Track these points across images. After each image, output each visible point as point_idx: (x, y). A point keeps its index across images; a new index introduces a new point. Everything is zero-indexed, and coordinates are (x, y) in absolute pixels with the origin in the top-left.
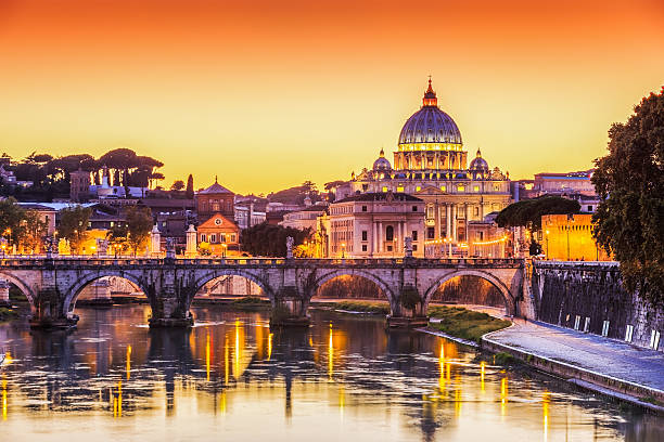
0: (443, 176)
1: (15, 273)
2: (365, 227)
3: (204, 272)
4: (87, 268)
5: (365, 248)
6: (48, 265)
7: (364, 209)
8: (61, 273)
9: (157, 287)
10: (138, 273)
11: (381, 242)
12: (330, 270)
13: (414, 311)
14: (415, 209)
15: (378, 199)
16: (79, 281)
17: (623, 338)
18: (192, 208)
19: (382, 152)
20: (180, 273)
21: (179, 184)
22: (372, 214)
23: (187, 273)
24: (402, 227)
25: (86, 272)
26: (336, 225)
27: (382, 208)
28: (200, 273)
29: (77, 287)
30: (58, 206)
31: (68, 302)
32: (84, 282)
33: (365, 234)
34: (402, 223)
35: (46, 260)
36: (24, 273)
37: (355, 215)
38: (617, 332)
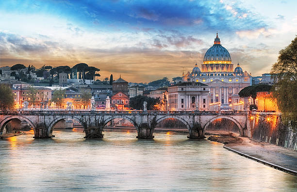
0: (222, 75)
1: (27, 117)
2: (183, 97)
3: (108, 117)
4: (58, 115)
5: (182, 106)
6: (41, 113)
7: (182, 89)
8: (46, 117)
9: (88, 123)
10: (79, 117)
11: (189, 103)
12: (162, 116)
13: (199, 134)
14: (204, 89)
15: (188, 85)
16: (54, 120)
17: (284, 146)
19: (196, 65)
20: (97, 117)
22: (186, 92)
23: (100, 117)
24: (199, 97)
25: (57, 117)
26: (170, 97)
27: (190, 89)
28: (106, 117)
29: (54, 123)
30: (53, 88)
31: (49, 129)
32: (56, 121)
33: (182, 100)
34: (199, 95)
35: (40, 111)
36: (31, 116)
37: (178, 92)
38: (281, 144)
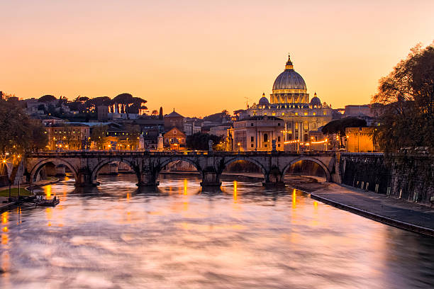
0: (296, 107)
1: (66, 159)
2: (253, 135)
3: (165, 159)
4: (104, 156)
5: (252, 146)
6: (83, 155)
7: (252, 125)
8: (90, 159)
9: (141, 168)
11: (261, 142)
13: (277, 180)
14: (279, 124)
15: (259, 120)
16: (99, 164)
17: (385, 193)
18: (162, 125)
19: (264, 94)
20: (152, 159)
21: (154, 112)
22: (256, 127)
23: (156, 159)
24: (272, 134)
25: (103, 159)
26: (237, 134)
27: (261, 124)
28: (163, 160)
29: (98, 167)
30: (91, 124)
31: (94, 175)
32: (102, 164)
33: (252, 138)
34: (272, 132)
35: (82, 153)
37: (248, 128)
38: (382, 191)
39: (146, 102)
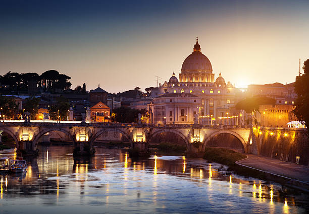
0: (203, 85)
2: (171, 109)
4: (44, 126)
5: (171, 119)
6: (25, 125)
7: (171, 101)
8: (31, 129)
10: (68, 129)
11: (179, 116)
12: (159, 130)
13: (199, 150)
14: (195, 101)
15: (177, 96)
16: (40, 132)
18: (87, 99)
19: (174, 74)
21: (79, 87)
22: (174, 103)
23: (91, 130)
24: (189, 109)
27: (179, 101)
29: (39, 136)
32: (42, 133)
33: (171, 112)
34: (189, 107)
37: (166, 103)
39: (70, 78)
